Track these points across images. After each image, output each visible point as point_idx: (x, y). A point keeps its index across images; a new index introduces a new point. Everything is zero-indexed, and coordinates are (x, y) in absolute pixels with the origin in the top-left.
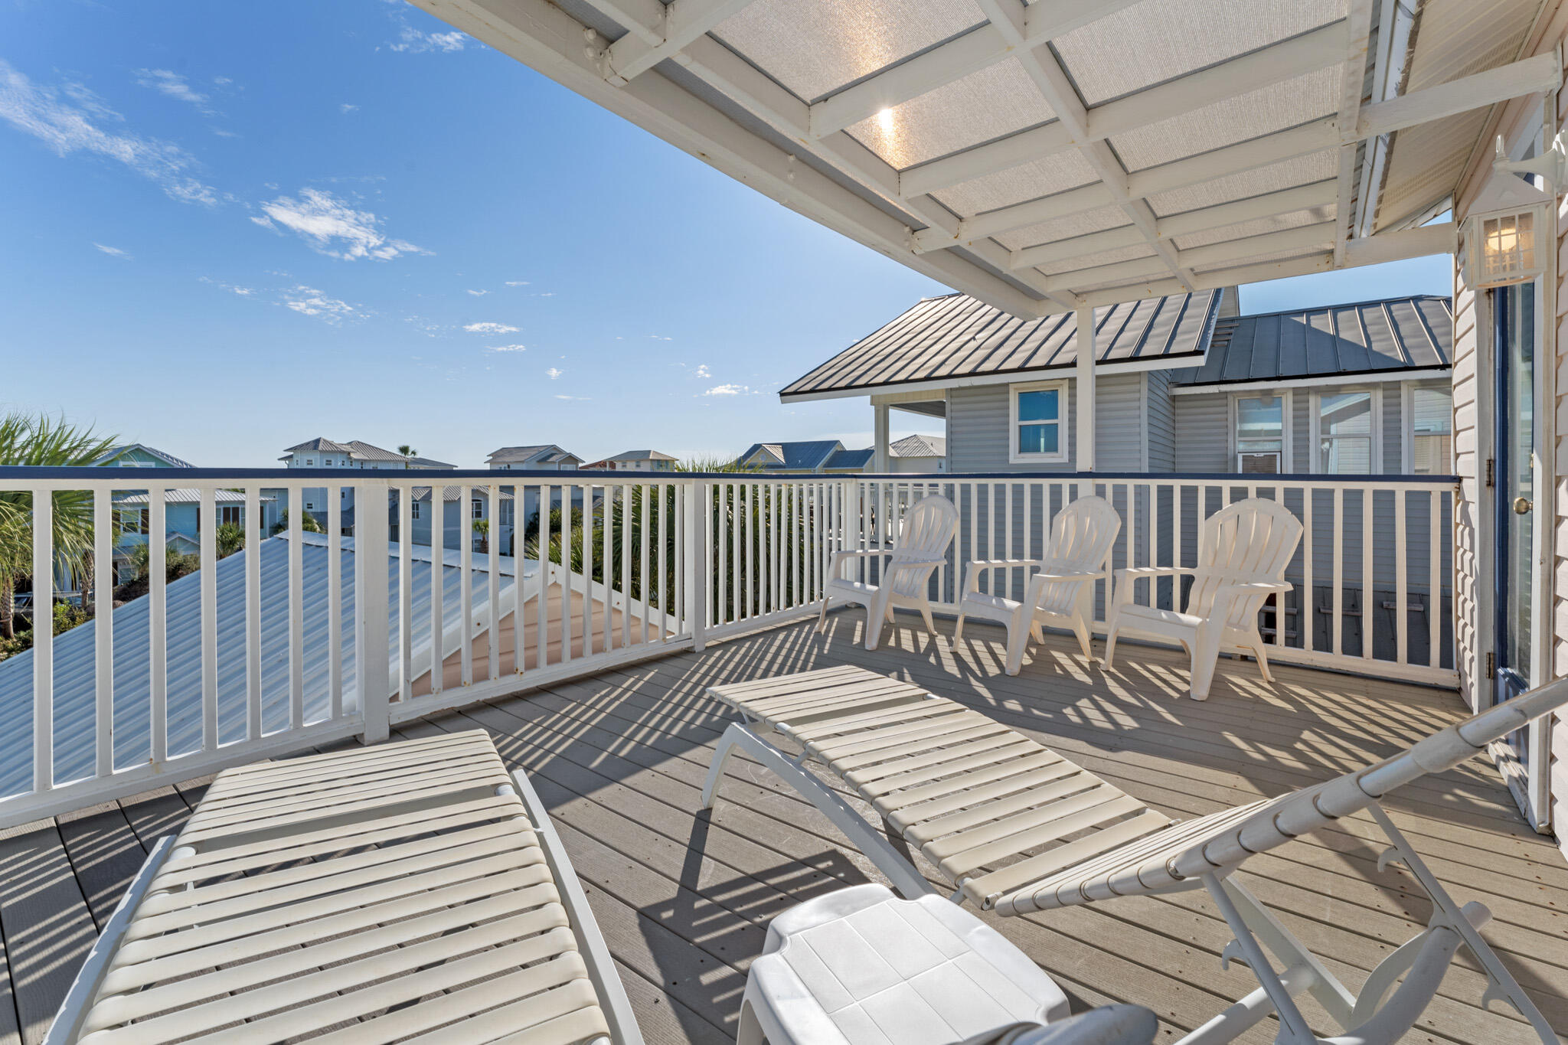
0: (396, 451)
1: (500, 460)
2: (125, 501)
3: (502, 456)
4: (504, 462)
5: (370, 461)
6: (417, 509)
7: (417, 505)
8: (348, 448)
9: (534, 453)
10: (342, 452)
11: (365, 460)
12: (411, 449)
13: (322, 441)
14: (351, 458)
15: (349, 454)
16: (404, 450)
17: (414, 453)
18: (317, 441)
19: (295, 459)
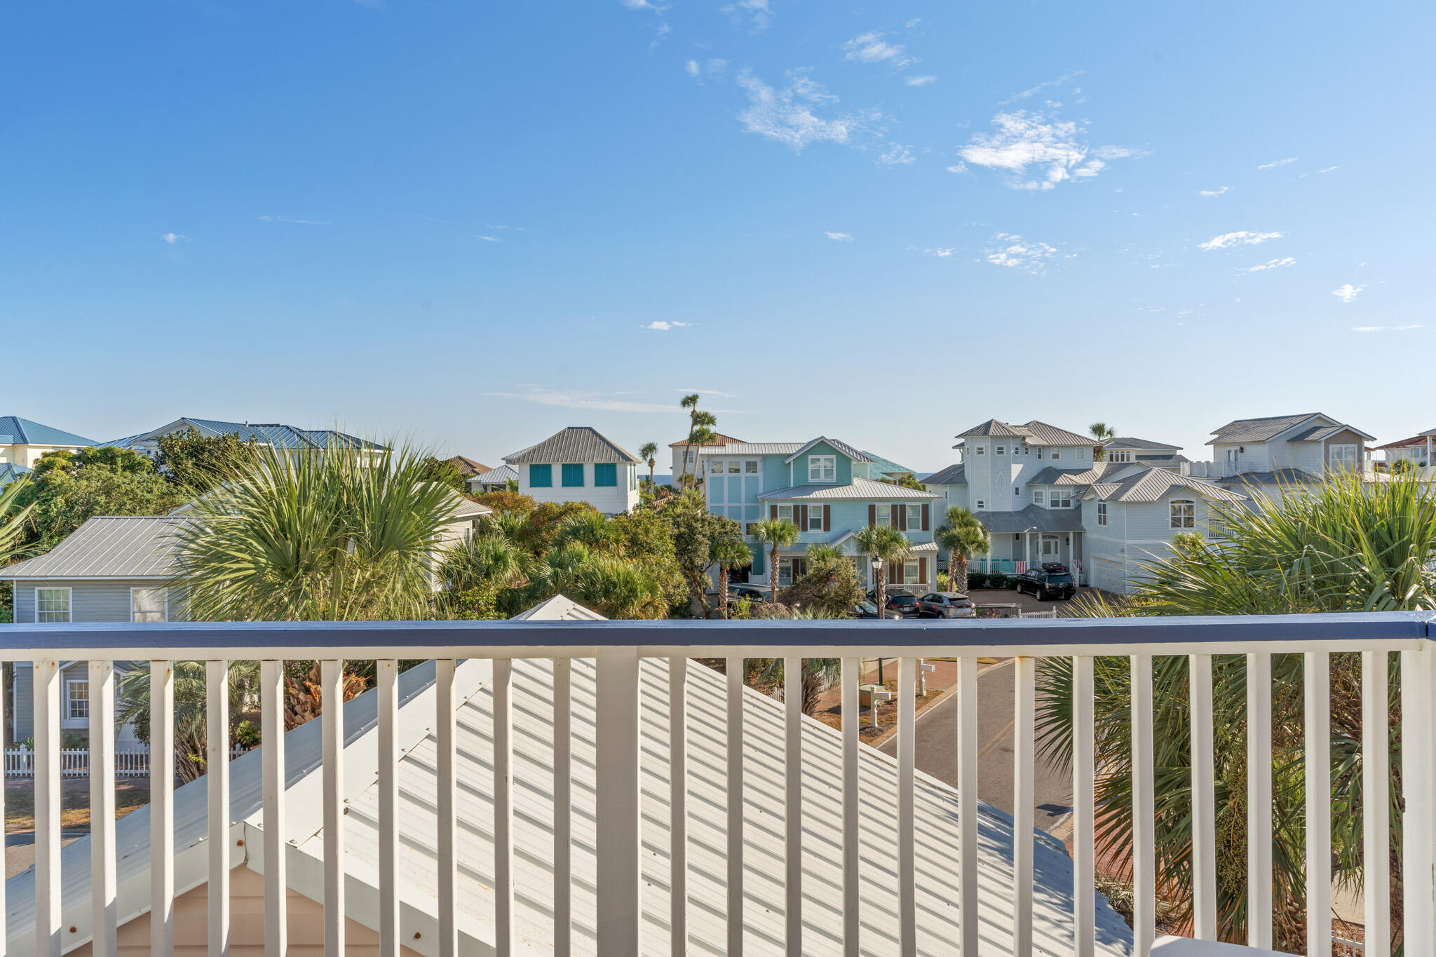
0: (1087, 434)
1: (1227, 440)
2: (811, 496)
3: (1233, 433)
4: (1235, 443)
5: (1050, 446)
6: (1105, 512)
7: (1104, 506)
8: (1025, 432)
9: (1282, 427)
10: (1015, 437)
11: (1044, 446)
12: (1107, 428)
13: (993, 424)
14: (1025, 444)
15: (1024, 438)
16: (1098, 429)
17: (1110, 433)
18: (989, 424)
19: (966, 447)
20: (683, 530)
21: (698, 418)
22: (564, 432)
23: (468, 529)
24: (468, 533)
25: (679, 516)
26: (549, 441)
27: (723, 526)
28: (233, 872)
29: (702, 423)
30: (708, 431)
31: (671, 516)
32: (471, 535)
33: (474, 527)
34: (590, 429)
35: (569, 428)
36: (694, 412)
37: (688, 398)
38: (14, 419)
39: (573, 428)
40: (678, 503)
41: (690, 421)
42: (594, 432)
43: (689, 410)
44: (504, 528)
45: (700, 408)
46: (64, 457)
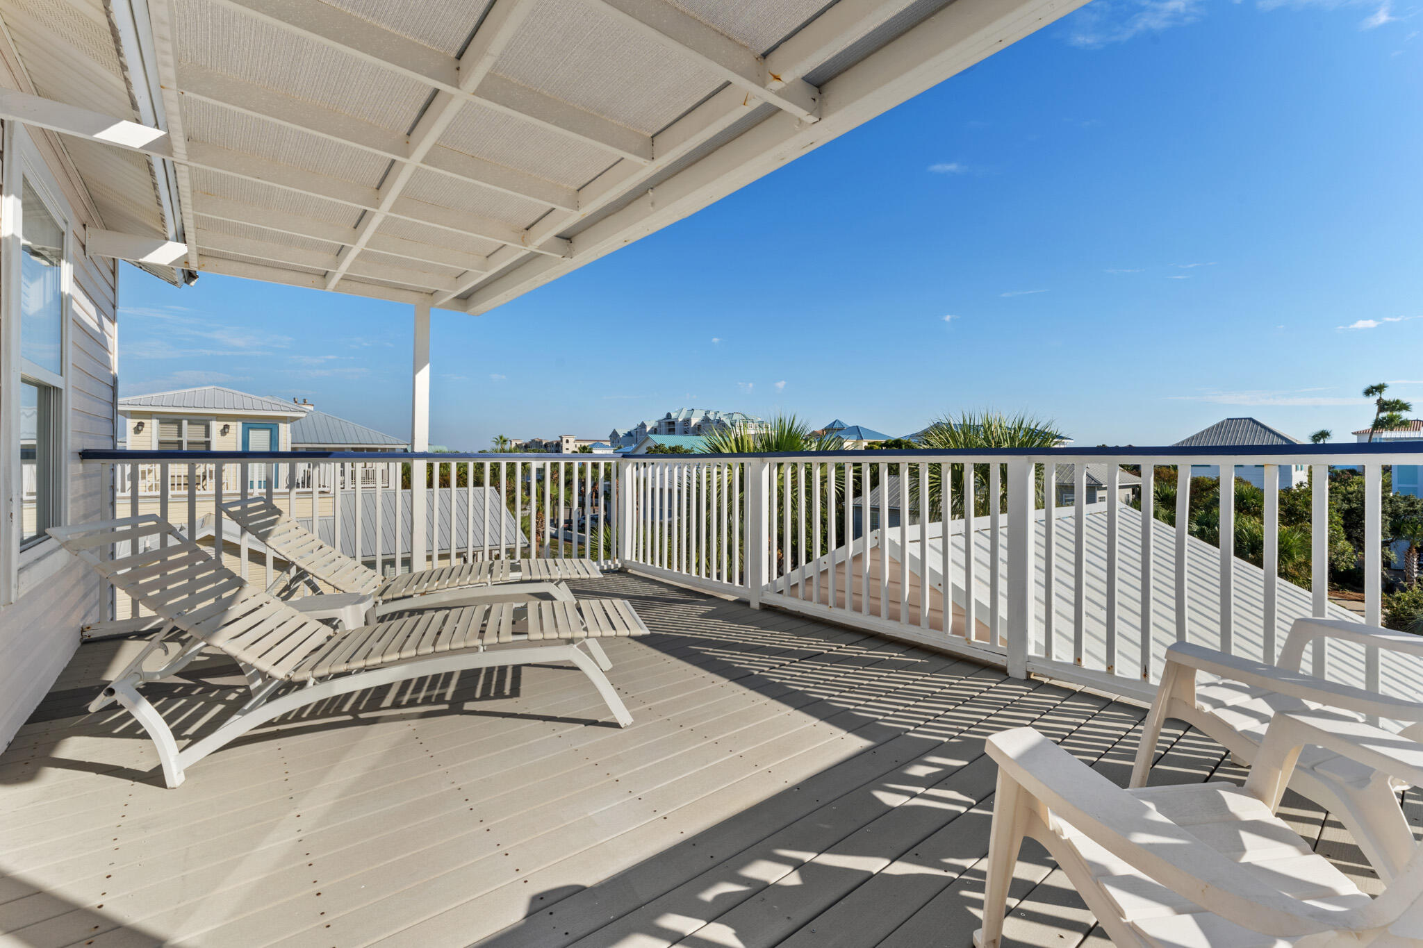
20: (1355, 505)
21: (1383, 406)
22: (1223, 423)
23: (1128, 495)
24: (1128, 497)
25: (1352, 493)
26: (1208, 430)
27: (1412, 504)
28: (872, 550)
29: (1393, 409)
30: (1399, 417)
31: (1342, 493)
32: (1131, 500)
33: (1133, 493)
34: (1251, 419)
35: (1228, 419)
36: (1379, 401)
37: (1373, 388)
38: (857, 427)
39: (1232, 419)
40: (1352, 482)
41: (1376, 408)
42: (1254, 421)
43: (1373, 399)
44: (1160, 496)
45: (1387, 396)
46: (877, 445)
